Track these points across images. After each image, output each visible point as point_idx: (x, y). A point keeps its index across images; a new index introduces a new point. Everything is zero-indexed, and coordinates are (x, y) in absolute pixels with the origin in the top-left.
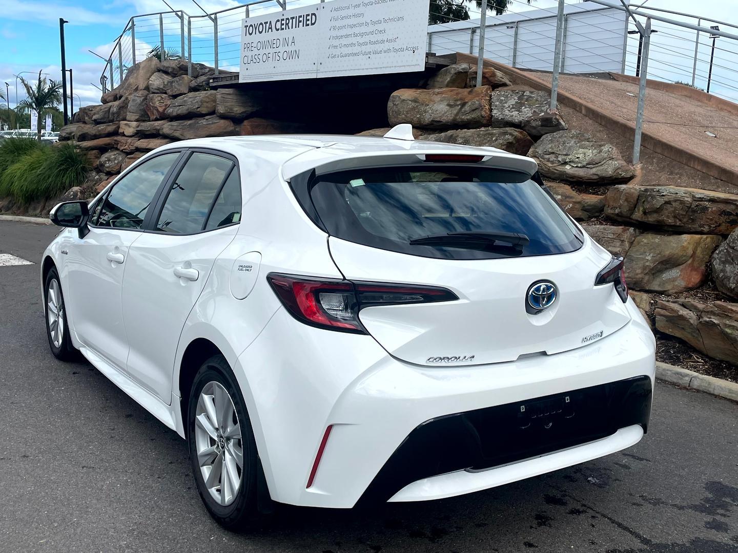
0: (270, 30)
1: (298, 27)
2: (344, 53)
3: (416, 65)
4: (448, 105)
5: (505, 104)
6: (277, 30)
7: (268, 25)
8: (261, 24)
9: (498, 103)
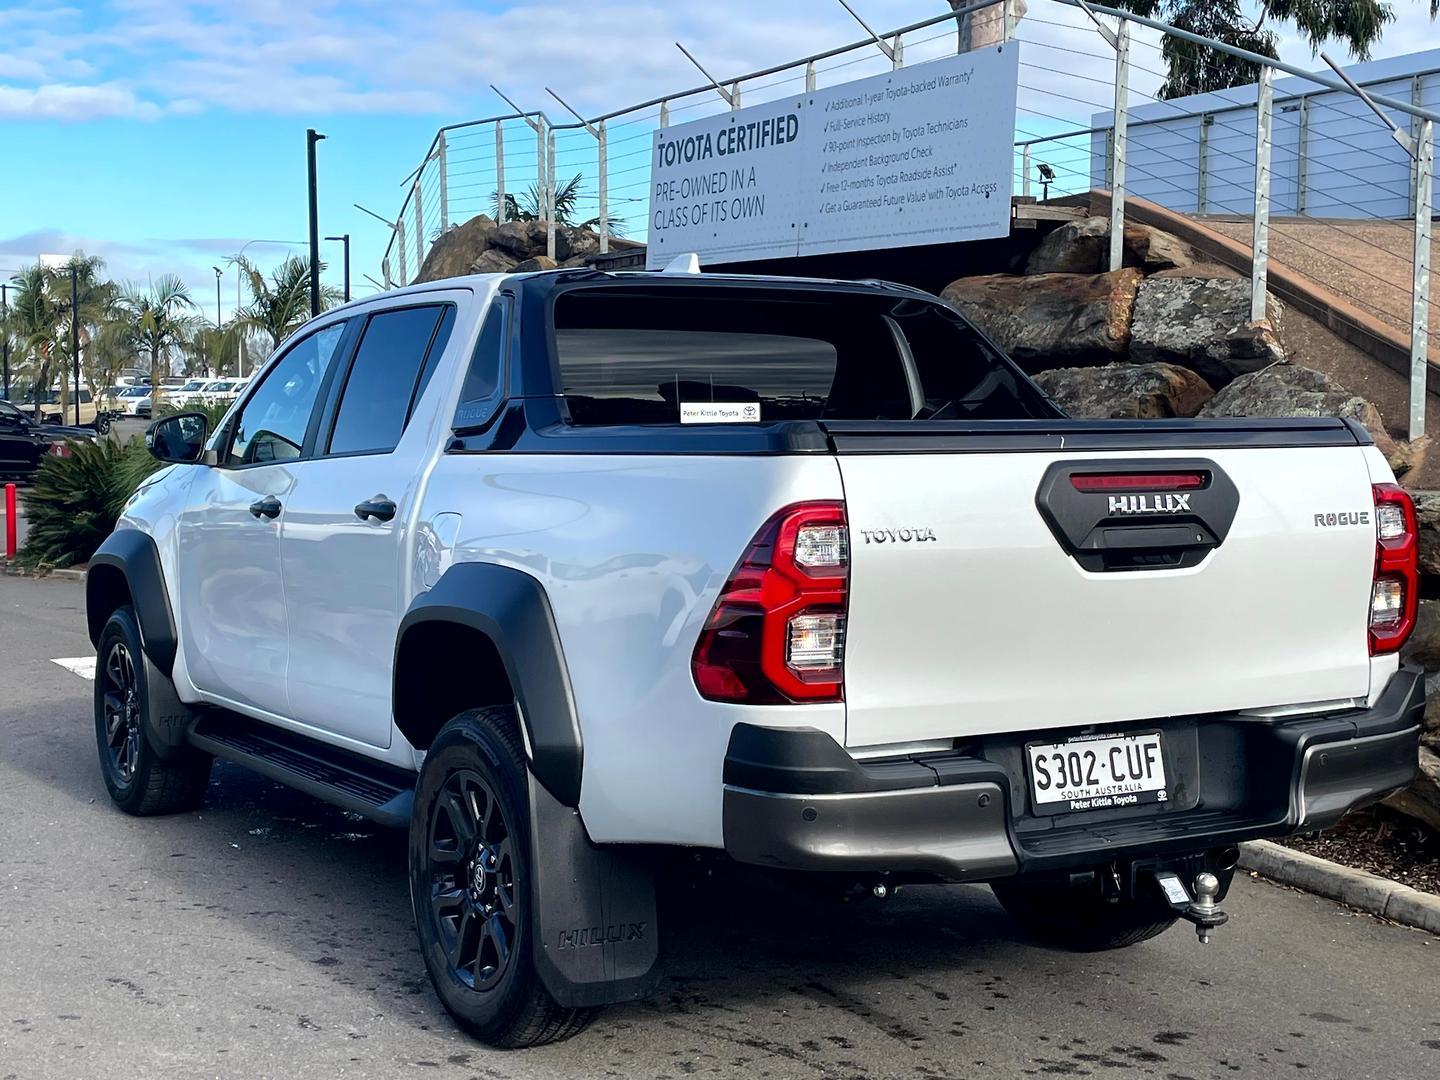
0: (708, 153)
1: (763, 146)
2: (851, 202)
3: (992, 224)
4: (1051, 313)
5: (1162, 310)
6: (722, 153)
7: (703, 142)
8: (691, 140)
9: (1147, 307)
